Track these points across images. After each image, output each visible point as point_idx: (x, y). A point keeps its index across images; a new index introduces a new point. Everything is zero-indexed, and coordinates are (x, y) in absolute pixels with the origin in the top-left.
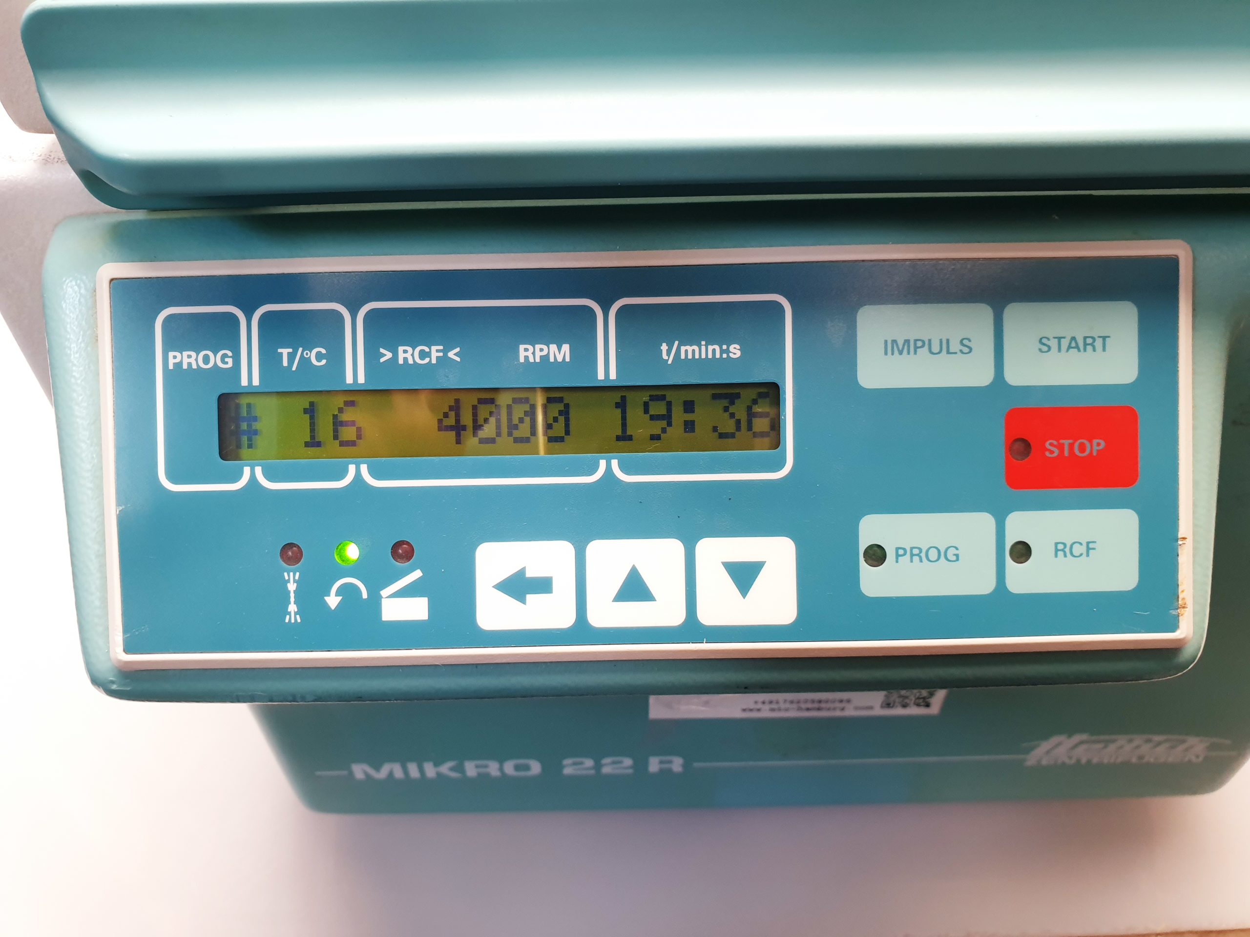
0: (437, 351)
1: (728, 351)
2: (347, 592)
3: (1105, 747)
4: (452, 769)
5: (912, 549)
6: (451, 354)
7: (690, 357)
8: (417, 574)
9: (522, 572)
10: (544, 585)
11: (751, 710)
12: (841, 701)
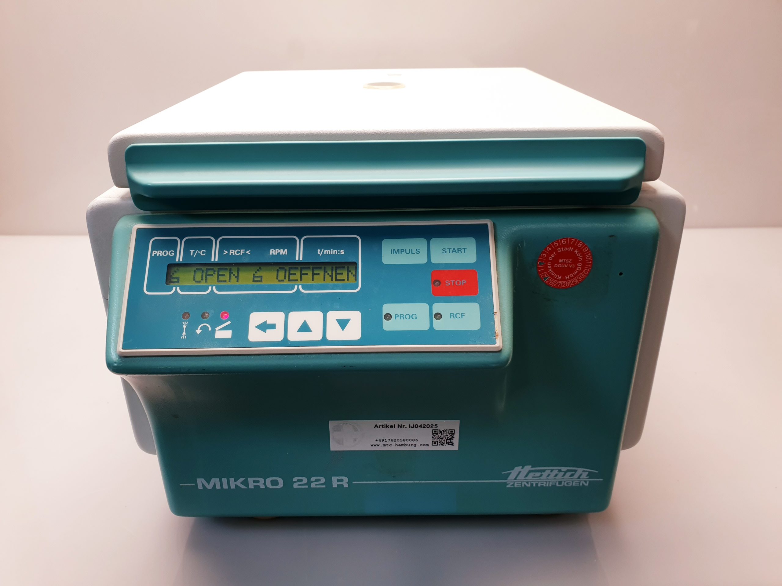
0: (243, 251)
1: (340, 252)
2: (203, 328)
4: (242, 483)
5: (400, 315)
6: (247, 252)
7: (327, 253)
8: (229, 322)
9: (266, 322)
10: (273, 327)
11: (375, 446)
12: (413, 440)
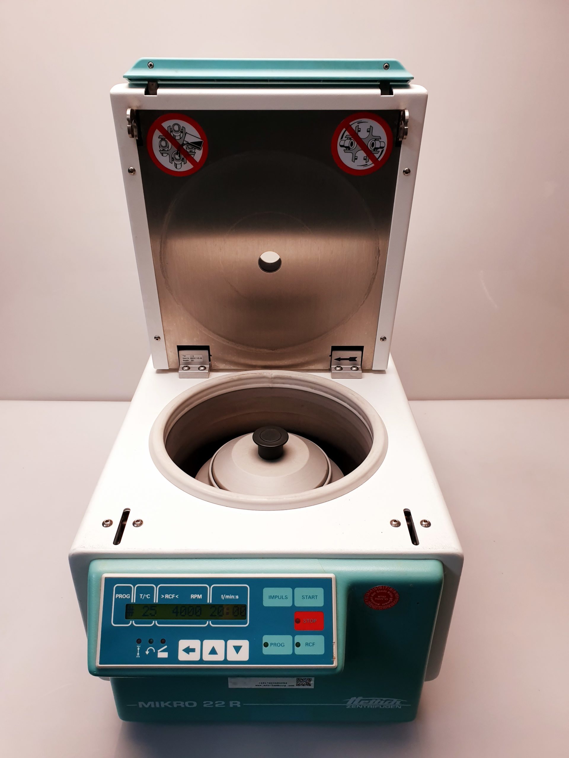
0: (174, 596)
1: (236, 597)
2: (151, 650)
3: (369, 702)
4: (169, 704)
5: (274, 643)
6: (177, 596)
7: (228, 598)
8: (166, 647)
9: (189, 647)
10: (193, 650)
11: (258, 686)
12: (284, 683)
